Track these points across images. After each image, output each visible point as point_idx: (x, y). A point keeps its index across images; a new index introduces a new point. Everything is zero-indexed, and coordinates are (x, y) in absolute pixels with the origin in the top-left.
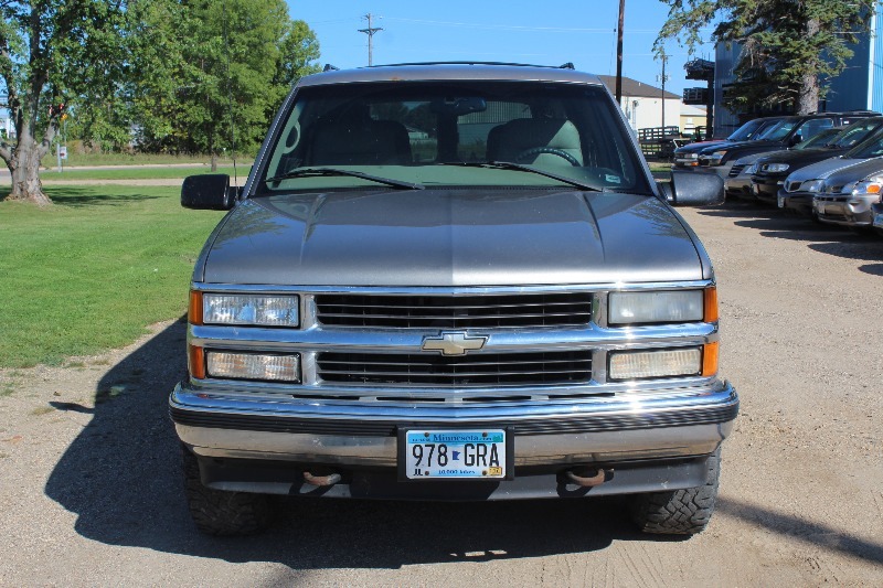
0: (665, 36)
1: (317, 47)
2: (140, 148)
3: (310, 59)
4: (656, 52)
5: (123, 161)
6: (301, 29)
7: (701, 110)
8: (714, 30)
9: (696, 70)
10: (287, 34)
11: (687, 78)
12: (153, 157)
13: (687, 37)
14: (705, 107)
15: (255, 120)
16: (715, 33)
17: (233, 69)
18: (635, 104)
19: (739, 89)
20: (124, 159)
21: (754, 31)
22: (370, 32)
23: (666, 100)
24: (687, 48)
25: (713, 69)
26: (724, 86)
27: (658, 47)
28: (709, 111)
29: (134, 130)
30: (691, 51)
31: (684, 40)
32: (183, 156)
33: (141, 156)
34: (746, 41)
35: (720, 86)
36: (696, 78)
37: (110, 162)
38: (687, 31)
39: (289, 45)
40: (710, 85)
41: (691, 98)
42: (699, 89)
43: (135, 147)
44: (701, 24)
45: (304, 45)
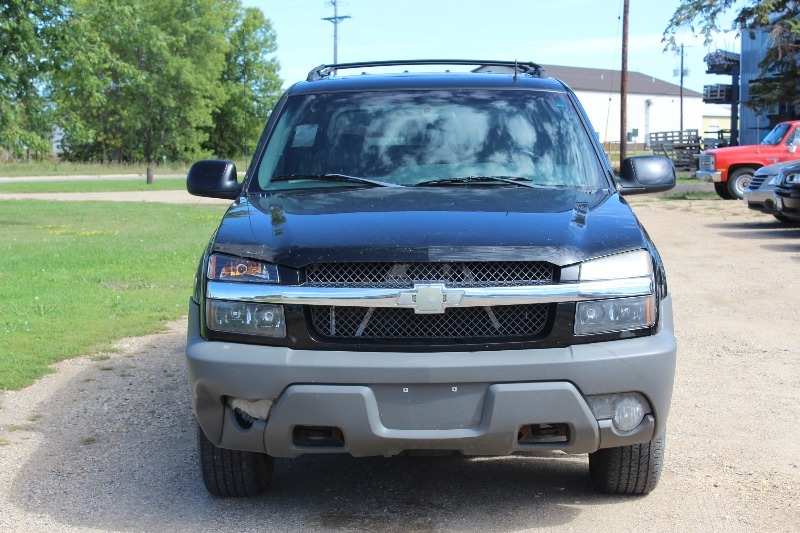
0: (677, 24)
1: (274, 38)
2: (65, 157)
3: (265, 52)
4: (665, 43)
5: (45, 172)
6: (255, 18)
7: (725, 109)
8: (736, 16)
9: (717, 64)
10: (239, 23)
11: (708, 72)
12: (80, 166)
13: (703, 25)
14: (730, 106)
15: (202, 124)
16: (737, 20)
17: (174, 63)
18: (648, 103)
19: (766, 85)
20: (46, 169)
21: (784, 18)
22: (335, 20)
23: (685, 99)
24: (703, 38)
25: (738, 62)
26: (751, 82)
27: (668, 37)
28: (734, 111)
29: (58, 134)
30: (707, 42)
31: (698, 29)
32: (115, 165)
33: (67, 164)
34: (772, 29)
35: (747, 82)
36: (718, 73)
37: (28, 171)
38: (703, 19)
39: (241, 35)
40: (735, 80)
41: (713, 96)
42: (722, 86)
43: (60, 155)
44: (719, 10)
45: (259, 36)
